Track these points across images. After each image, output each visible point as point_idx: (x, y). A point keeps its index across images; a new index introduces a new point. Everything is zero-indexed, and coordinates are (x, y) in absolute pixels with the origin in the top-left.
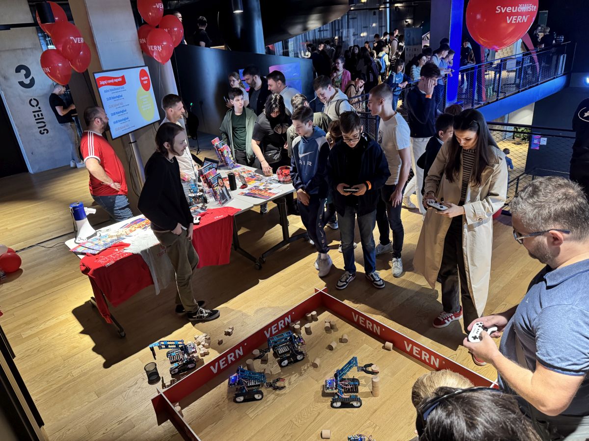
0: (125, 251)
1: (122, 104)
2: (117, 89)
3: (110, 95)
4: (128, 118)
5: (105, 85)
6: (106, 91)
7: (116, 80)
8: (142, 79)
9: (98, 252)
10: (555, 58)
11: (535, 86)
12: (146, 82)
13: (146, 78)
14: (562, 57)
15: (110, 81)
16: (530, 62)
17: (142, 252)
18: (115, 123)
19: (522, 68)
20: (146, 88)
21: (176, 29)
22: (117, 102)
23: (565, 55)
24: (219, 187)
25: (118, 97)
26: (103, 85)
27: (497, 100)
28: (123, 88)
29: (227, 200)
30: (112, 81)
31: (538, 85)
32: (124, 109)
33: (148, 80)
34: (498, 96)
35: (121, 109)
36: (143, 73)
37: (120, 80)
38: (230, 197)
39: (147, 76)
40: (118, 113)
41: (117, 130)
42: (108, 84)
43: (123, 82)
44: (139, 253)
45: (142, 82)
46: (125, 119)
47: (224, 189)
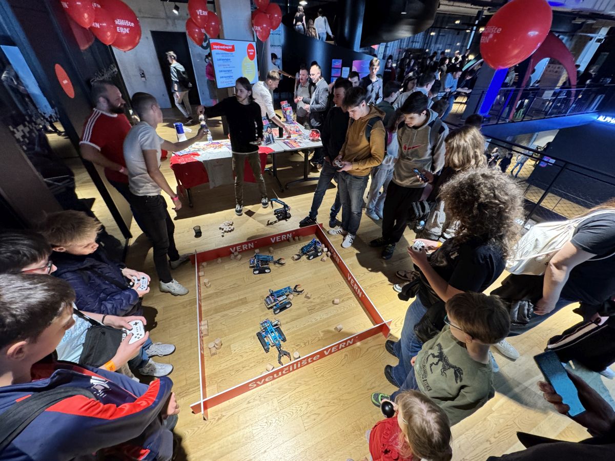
0: (195, 158)
1: (229, 65)
2: (227, 54)
3: (220, 57)
4: (232, 77)
5: (218, 49)
6: (217, 54)
7: (227, 48)
8: (249, 51)
9: (182, 155)
10: (593, 95)
11: (562, 116)
12: (252, 54)
13: (253, 51)
14: (599, 96)
15: (221, 47)
16: (565, 96)
17: (204, 161)
18: (221, 77)
19: (555, 99)
20: (251, 58)
21: (276, 16)
22: (225, 63)
23: (604, 96)
24: (267, 133)
25: (227, 60)
26: (215, 49)
27: (522, 121)
28: (232, 54)
29: (271, 143)
30: (224, 47)
31: (565, 116)
32: (230, 69)
33: (254, 53)
34: (523, 118)
35: (228, 69)
36: (250, 47)
37: (230, 47)
38: (274, 142)
39: (254, 49)
40: (225, 71)
41: (221, 83)
42: (220, 49)
43: (233, 49)
44: (202, 161)
45: (248, 53)
46: (229, 77)
47: (271, 135)
